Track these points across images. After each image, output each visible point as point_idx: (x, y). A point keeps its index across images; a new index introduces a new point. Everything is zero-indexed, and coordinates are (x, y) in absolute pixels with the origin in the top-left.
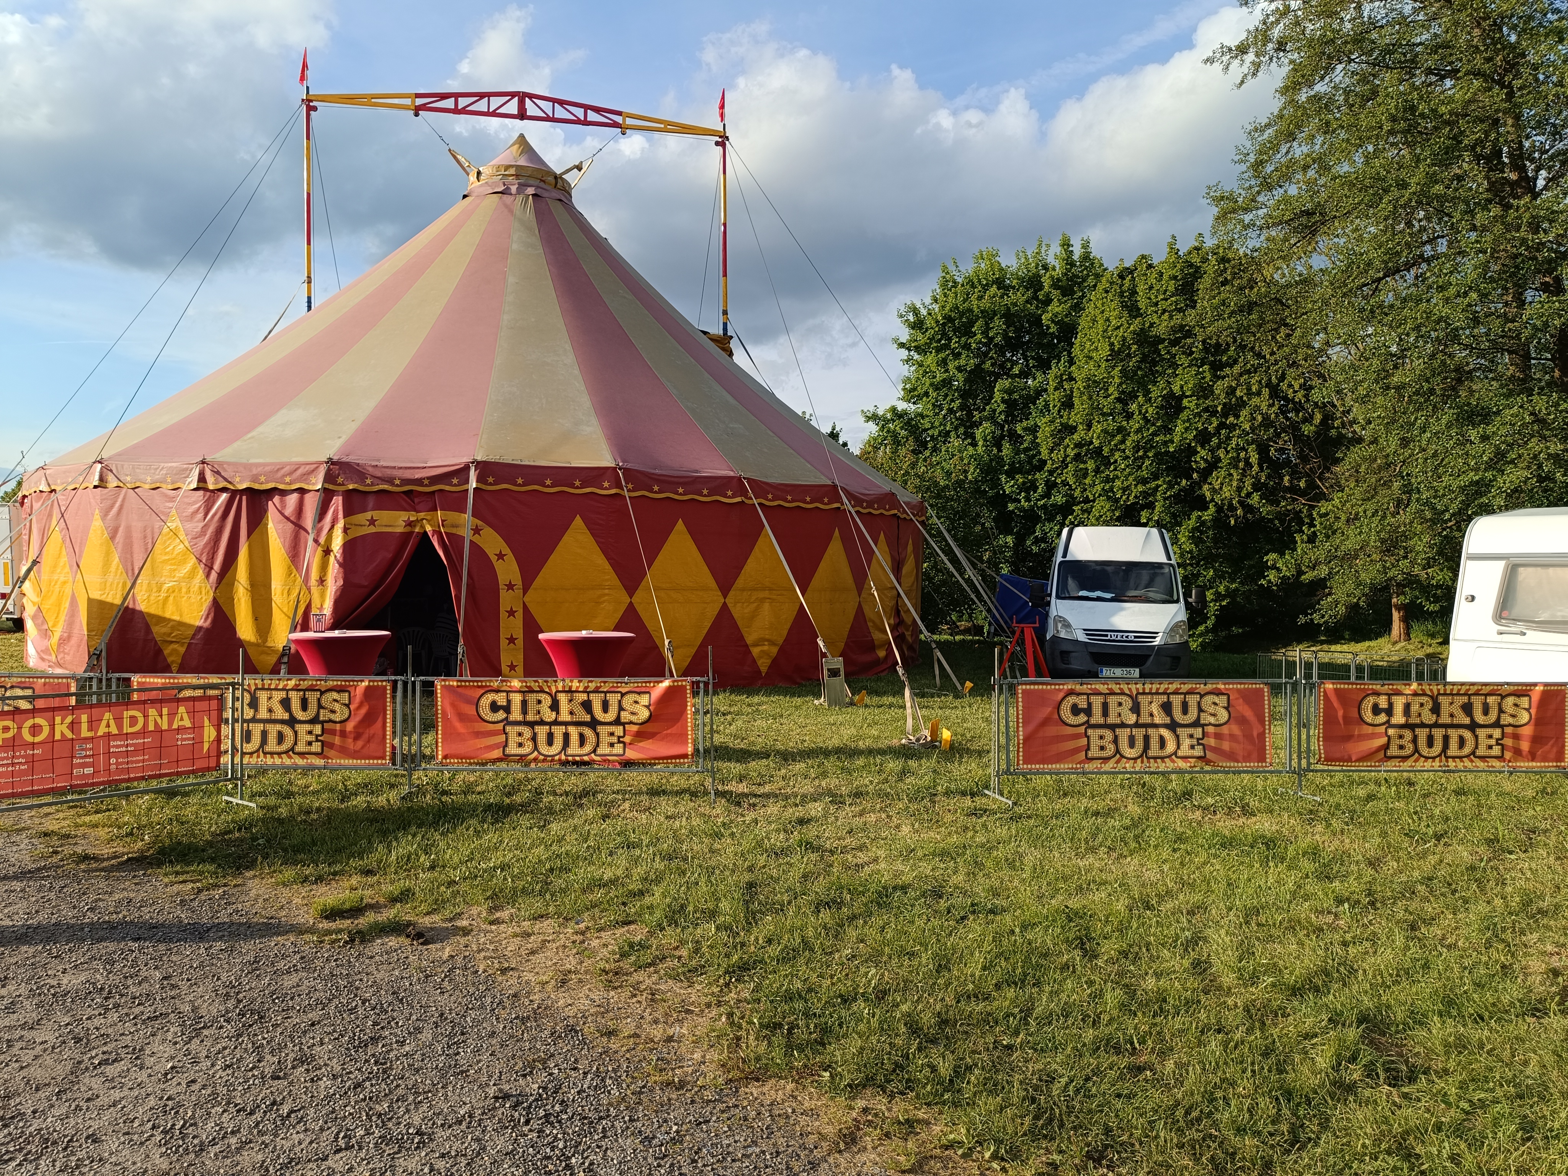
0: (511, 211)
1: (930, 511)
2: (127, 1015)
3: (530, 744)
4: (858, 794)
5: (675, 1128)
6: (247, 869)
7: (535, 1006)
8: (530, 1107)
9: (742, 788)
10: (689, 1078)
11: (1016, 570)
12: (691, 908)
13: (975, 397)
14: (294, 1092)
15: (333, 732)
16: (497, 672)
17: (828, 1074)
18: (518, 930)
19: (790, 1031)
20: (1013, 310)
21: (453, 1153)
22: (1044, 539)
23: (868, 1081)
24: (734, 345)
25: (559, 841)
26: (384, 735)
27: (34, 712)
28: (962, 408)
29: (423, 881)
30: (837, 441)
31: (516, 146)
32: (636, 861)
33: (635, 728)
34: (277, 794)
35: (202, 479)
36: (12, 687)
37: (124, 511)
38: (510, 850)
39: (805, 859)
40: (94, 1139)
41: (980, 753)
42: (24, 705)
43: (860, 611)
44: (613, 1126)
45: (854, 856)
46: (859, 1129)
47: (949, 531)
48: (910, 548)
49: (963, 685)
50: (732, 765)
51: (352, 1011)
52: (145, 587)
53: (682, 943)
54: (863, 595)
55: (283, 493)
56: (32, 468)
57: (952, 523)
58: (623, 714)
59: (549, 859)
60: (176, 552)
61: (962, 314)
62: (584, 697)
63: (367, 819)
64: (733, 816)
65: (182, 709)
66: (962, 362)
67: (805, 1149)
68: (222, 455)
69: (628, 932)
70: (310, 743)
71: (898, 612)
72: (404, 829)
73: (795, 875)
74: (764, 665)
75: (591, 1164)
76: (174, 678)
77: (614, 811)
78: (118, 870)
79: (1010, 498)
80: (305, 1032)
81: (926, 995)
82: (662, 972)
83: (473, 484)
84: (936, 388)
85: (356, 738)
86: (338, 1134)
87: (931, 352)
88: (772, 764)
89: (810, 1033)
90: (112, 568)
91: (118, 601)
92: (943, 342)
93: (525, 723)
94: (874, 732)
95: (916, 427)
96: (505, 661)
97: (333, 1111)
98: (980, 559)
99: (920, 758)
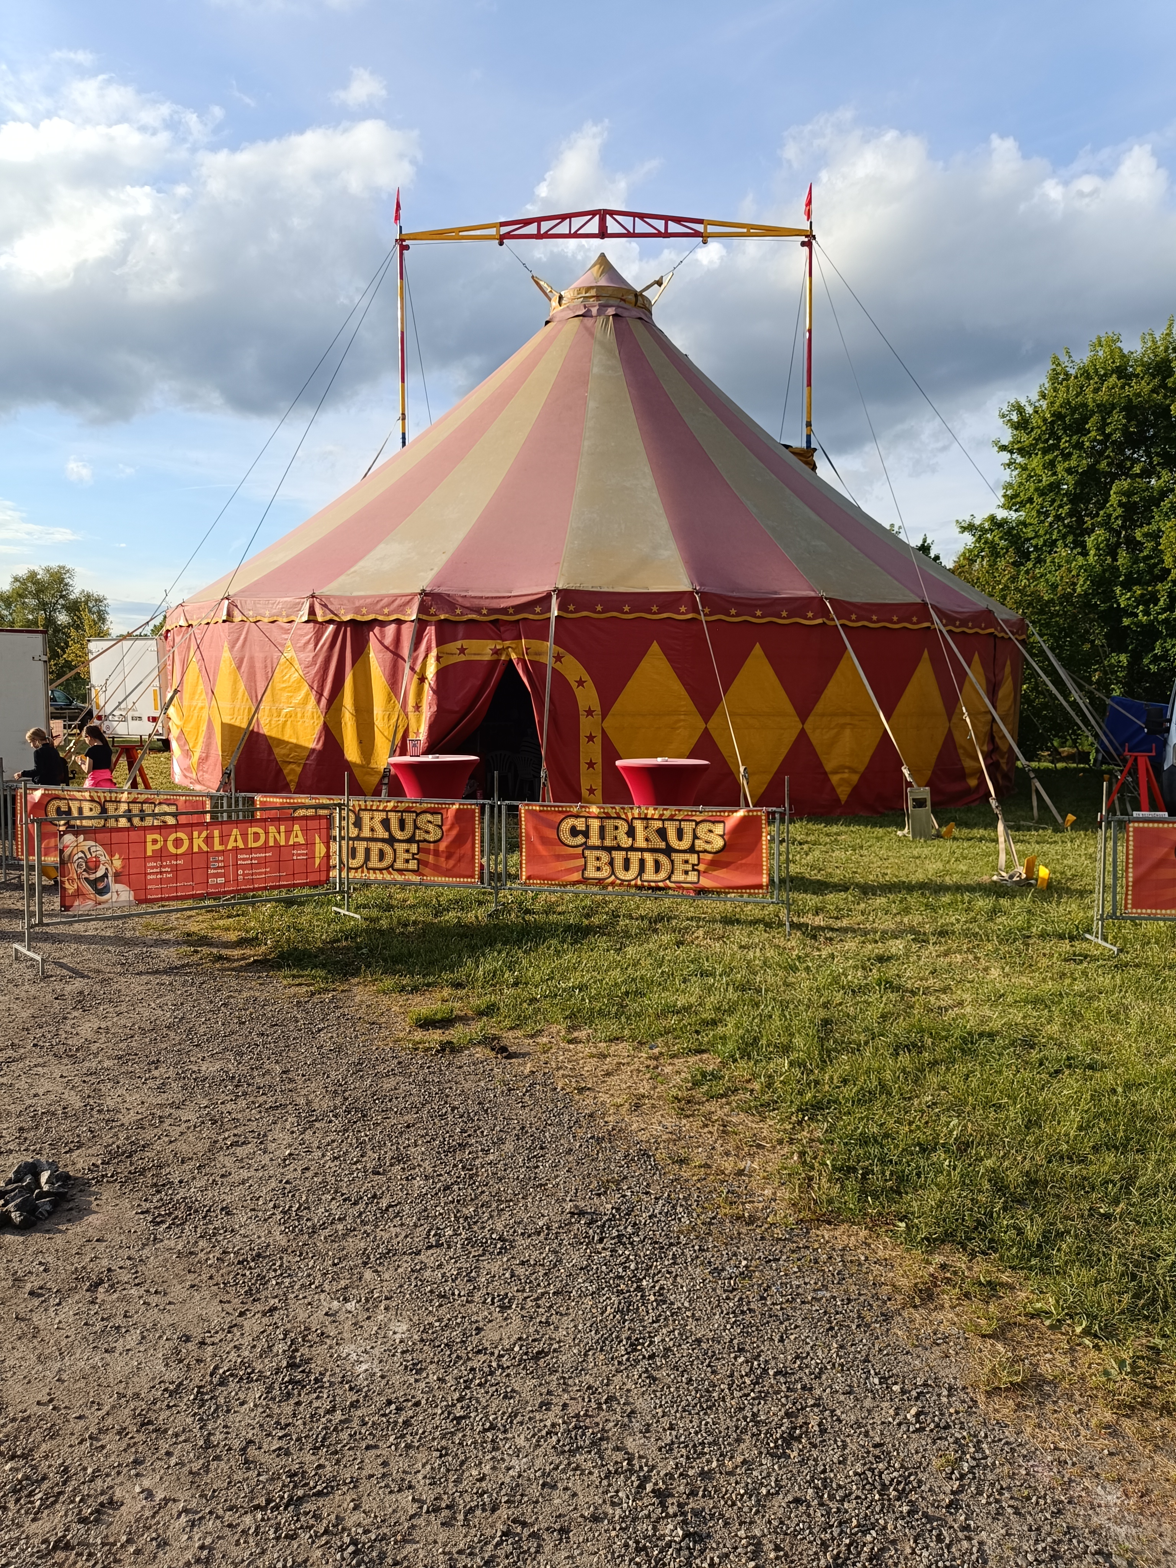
0: (592, 334)
1: (1031, 628)
2: (253, 1102)
3: (608, 868)
4: (943, 933)
5: (744, 1263)
6: (353, 975)
7: (610, 1128)
8: (603, 1226)
9: (818, 921)
10: (759, 1214)
11: (1129, 692)
12: (764, 1042)
13: (1088, 502)
14: (392, 1188)
15: (427, 851)
16: (577, 797)
17: (903, 1225)
18: (594, 1051)
19: (864, 1175)
20: (1135, 402)
21: (532, 1262)
23: (947, 1237)
24: (818, 457)
25: (634, 965)
26: (474, 856)
27: (177, 827)
28: (1070, 515)
29: (507, 996)
30: (928, 554)
31: (597, 267)
32: (710, 989)
33: (709, 857)
34: (379, 906)
35: (312, 612)
36: (160, 803)
37: (248, 644)
38: (588, 971)
39: (884, 999)
40: (228, 1212)
41: (1082, 893)
42: (171, 821)
43: (949, 738)
44: (683, 1253)
45: (937, 998)
46: (936, 1286)
47: (1052, 649)
48: (1008, 669)
49: (1064, 817)
50: (808, 897)
51: (442, 1116)
52: (266, 712)
53: (755, 1076)
54: (954, 720)
55: (383, 624)
56: (174, 605)
57: (1057, 641)
58: (697, 842)
59: (624, 982)
60: (292, 680)
61: (1074, 410)
62: (659, 824)
63: (458, 934)
64: (808, 950)
65: (297, 827)
66: (1073, 463)
67: (878, 1299)
68: (329, 589)
69: (701, 1060)
70: (407, 861)
71: (992, 739)
72: (490, 945)
73: (872, 1015)
74: (843, 793)
75: (662, 1288)
76: (290, 798)
77: (688, 938)
78: (246, 971)
79: (1125, 612)
80: (401, 1133)
81: (1014, 1151)
82: (734, 1104)
83: (555, 612)
84: (1042, 493)
85: (448, 858)
86: (429, 1231)
87: (1037, 454)
88: (850, 898)
89: (886, 1180)
90: (240, 696)
91: (244, 725)
92: (1051, 442)
93: (603, 848)
94: (963, 867)
95: (1018, 536)
96: (584, 786)
97: (425, 1210)
98: (1089, 680)
99: (1013, 897)
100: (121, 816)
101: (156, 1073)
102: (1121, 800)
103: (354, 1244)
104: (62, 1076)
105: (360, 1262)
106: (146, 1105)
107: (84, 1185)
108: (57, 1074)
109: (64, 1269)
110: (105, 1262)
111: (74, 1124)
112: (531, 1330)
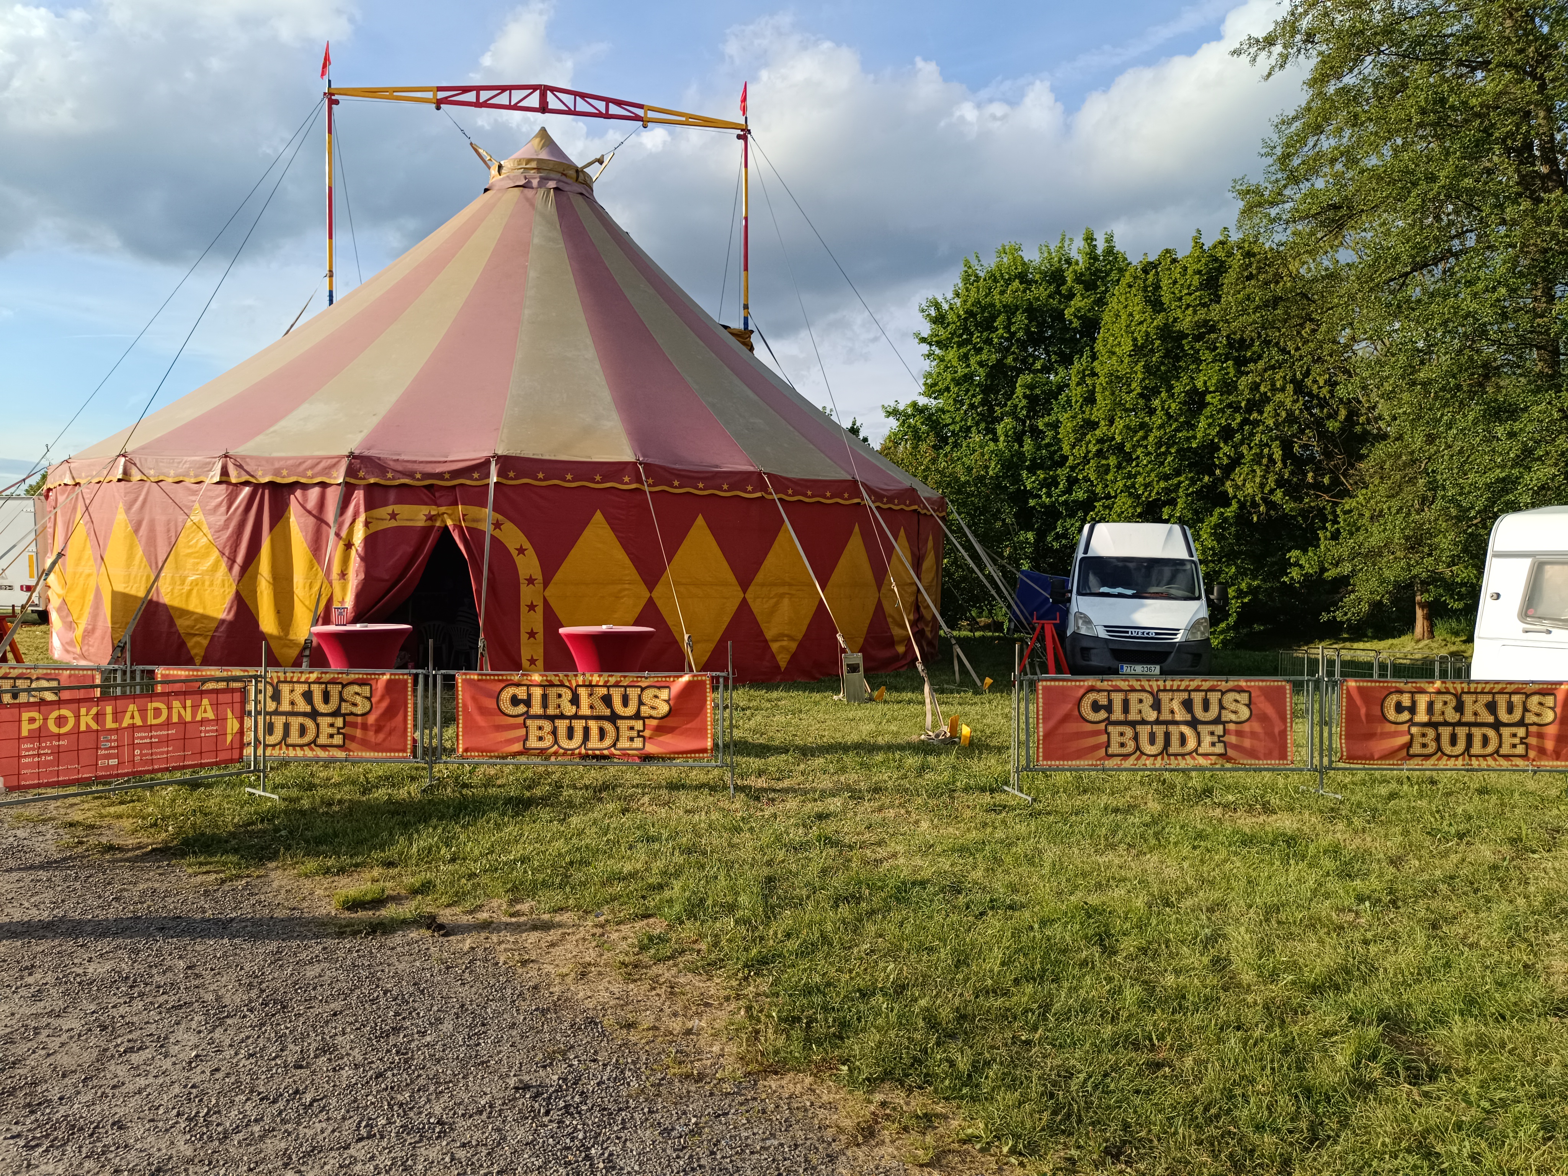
0: (532, 205)
1: (950, 506)
2: (152, 1003)
3: (551, 737)
4: (877, 790)
5: (694, 1120)
6: (270, 859)
7: (555, 998)
8: (550, 1098)
9: (761, 783)
10: (708, 1071)
11: (1036, 566)
12: (709, 902)
13: (997, 393)
14: (316, 1081)
15: (354, 725)
16: (518, 666)
17: (845, 1068)
18: (537, 922)
19: (808, 1025)
20: (1036, 304)
21: (474, 1143)
22: (1064, 536)
23: (887, 1076)
24: (755, 339)
25: (579, 835)
26: (406, 728)
27: (59, 703)
28: (983, 403)
29: (444, 873)
30: (858, 435)
31: (538, 140)
32: (655, 855)
33: (654, 723)
34: (300, 786)
35: (225, 472)
36: (38, 679)
37: (148, 505)
38: (530, 843)
39: (824, 854)
40: (120, 1125)
41: (1000, 749)
42: (49, 696)
43: (879, 606)
44: (632, 1117)
45: (873, 851)
46: (877, 1123)
47: (969, 527)
48: (930, 544)
49: (982, 681)
50: (751, 761)
51: (373, 1001)
52: (168, 580)
53: (701, 936)
54: (883, 590)
55: (305, 487)
56: (56, 462)
57: (973, 519)
58: (643, 708)
59: (569, 852)
60: (200, 545)
61: (984, 309)
62: (604, 691)
63: (389, 811)
64: (752, 811)
65: (205, 702)
66: (984, 357)
67: (823, 1141)
68: (239, 450)
69: (648, 925)
70: (331, 736)
71: (917, 608)
72: (425, 821)
73: (814, 869)
74: (783, 660)
75: (611, 1154)
76: (197, 670)
77: (634, 805)
78: (142, 861)
79: (1031, 494)
80: (327, 1022)
81: (944, 990)
82: (681, 965)
83: (494, 478)
84: (958, 383)
85: (378, 731)
86: (360, 1123)
87: (952, 347)
88: (791, 760)
89: (829, 1027)
90: (136, 562)
91: (141, 594)
92: (965, 337)
93: (545, 717)
94: (893, 728)
95: (937, 422)
96: (525, 655)
97: (355, 1101)
98: (1001, 555)
99: (939, 754)
101: (30, 980)
102: (1032, 665)
103: (273, 1145)
105: (280, 1163)
106: (17, 1016)
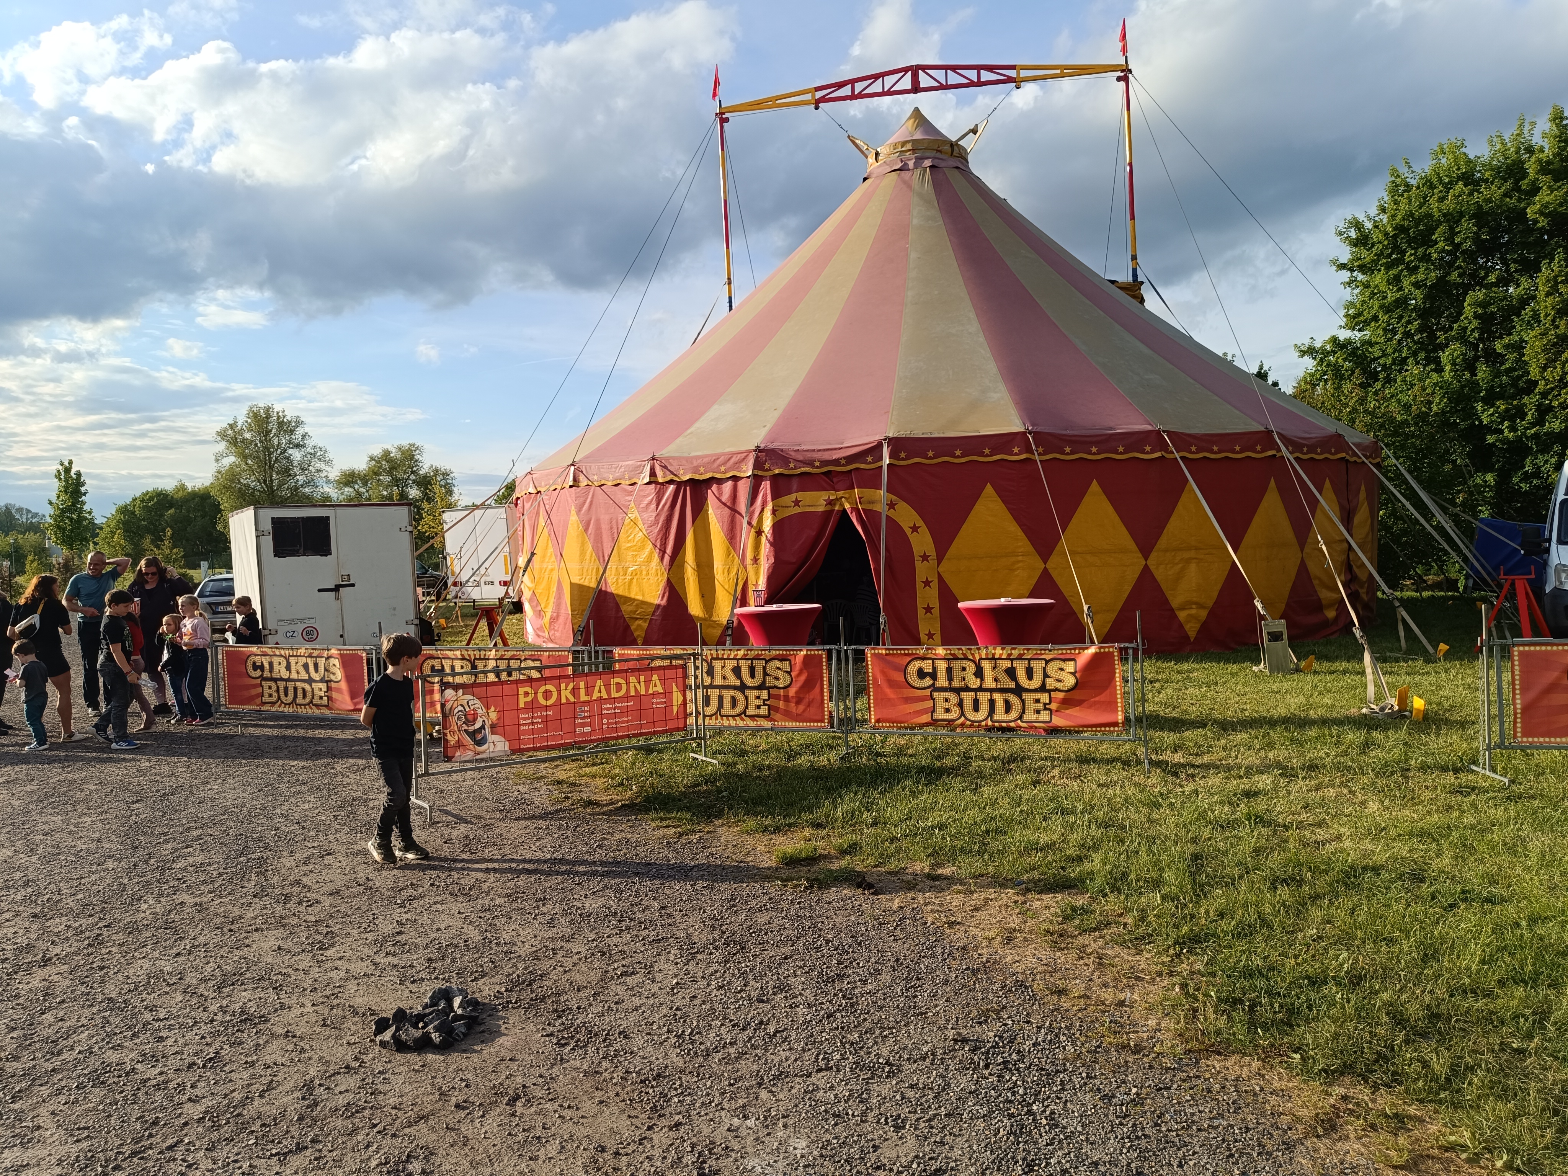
0: (909, 187)
1: (1385, 450)
2: (637, 936)
3: (957, 709)
4: (1312, 767)
5: (1134, 1090)
6: (717, 817)
7: (984, 960)
8: (988, 1052)
9: (1178, 758)
10: (1145, 1044)
11: (1499, 513)
12: (1133, 876)
13: (1440, 315)
14: (777, 1015)
15: (777, 697)
16: (918, 642)
17: (1298, 1056)
18: (960, 887)
19: (1252, 1008)
20: (1486, 208)
21: (921, 1086)
22: (1537, 474)
23: (1346, 1069)
24: (1147, 293)
25: (992, 805)
26: (823, 700)
27: (544, 680)
28: (1420, 330)
29: (869, 836)
30: (1266, 380)
31: (912, 120)
32: (1071, 827)
33: (1061, 695)
34: (734, 753)
35: (653, 474)
36: (525, 659)
37: (593, 507)
38: (945, 811)
39: (1256, 833)
40: (626, 1036)
41: (1463, 725)
42: (535, 674)
43: (1304, 567)
44: (1070, 1080)
45: (1313, 832)
46: (1338, 1117)
47: (1410, 472)
48: (1363, 495)
49: (1435, 647)
50: (1165, 734)
51: (818, 949)
52: (614, 572)
53: (1127, 910)
54: (1307, 550)
55: (720, 481)
57: (1414, 464)
58: (1048, 681)
59: (984, 821)
60: (637, 539)
61: (1418, 222)
62: (1008, 664)
63: (812, 777)
64: (1170, 786)
65: (655, 677)
66: (1420, 276)
67: (1278, 1128)
68: (667, 452)
69: (1070, 896)
70: (758, 707)
71: (1351, 568)
72: (846, 787)
73: (1246, 848)
74: (1192, 629)
76: (643, 650)
77: (1044, 777)
78: (615, 815)
79: (1489, 430)
80: (780, 964)
81: (1411, 985)
82: (1108, 937)
83: (887, 461)
84: (1387, 309)
85: (798, 703)
86: (818, 1055)
87: (1379, 270)
88: (1209, 734)
89: (1275, 1012)
90: (588, 557)
91: (593, 585)
92: (1394, 256)
93: (951, 689)
94: (1327, 700)
95: (1364, 357)
96: (923, 631)
97: (812, 1036)
98: (1453, 502)
99: (1386, 729)
100: (490, 671)
101: (544, 909)
102: (1499, 628)
103: (747, 1066)
104: (459, 913)
105: (754, 1082)
106: (539, 938)
107: (492, 1010)
108: (455, 911)
109: (484, 1086)
110: (519, 1079)
111: (476, 956)
112: (927, 1149)
